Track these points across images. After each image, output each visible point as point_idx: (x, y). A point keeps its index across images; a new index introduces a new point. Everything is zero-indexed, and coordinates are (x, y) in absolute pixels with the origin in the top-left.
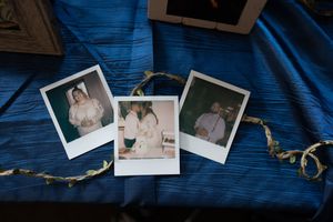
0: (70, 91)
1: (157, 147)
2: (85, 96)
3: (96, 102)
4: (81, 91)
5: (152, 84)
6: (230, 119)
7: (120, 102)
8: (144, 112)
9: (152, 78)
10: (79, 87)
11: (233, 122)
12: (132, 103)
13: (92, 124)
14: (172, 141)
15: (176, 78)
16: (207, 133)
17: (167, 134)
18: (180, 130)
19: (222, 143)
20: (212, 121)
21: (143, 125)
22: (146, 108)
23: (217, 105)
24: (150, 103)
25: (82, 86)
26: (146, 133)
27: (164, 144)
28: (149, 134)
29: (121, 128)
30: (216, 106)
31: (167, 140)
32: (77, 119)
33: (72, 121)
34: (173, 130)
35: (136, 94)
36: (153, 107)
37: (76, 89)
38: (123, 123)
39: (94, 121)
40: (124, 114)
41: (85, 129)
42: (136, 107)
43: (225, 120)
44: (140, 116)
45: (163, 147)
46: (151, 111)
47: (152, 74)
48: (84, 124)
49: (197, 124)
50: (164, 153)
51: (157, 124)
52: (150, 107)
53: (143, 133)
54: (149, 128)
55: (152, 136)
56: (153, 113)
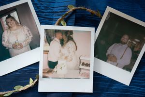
0: (4, 18)
2: (17, 23)
3: (26, 28)
4: (13, 18)
5: (74, 16)
6: (136, 49)
7: (46, 30)
8: (66, 39)
9: (74, 11)
10: (12, 15)
11: (139, 52)
12: (56, 31)
13: (22, 47)
14: (88, 65)
15: (94, 12)
16: (116, 59)
17: (84, 59)
18: (95, 56)
19: (128, 68)
22: (67, 37)
23: (126, 37)
24: (71, 32)
25: (14, 14)
27: (81, 67)
28: (69, 58)
29: (46, 52)
30: (125, 38)
31: (83, 64)
32: (9, 42)
33: (5, 44)
34: (89, 56)
35: (59, 24)
36: (74, 36)
37: (9, 16)
38: (48, 48)
39: (24, 44)
40: (49, 40)
41: (15, 51)
43: (132, 49)
44: (62, 42)
45: (80, 69)
46: (72, 39)
47: (74, 8)
48: (15, 46)
50: (81, 74)
51: (76, 50)
52: (71, 36)
53: (64, 57)
54: (69, 53)
55: (71, 60)
56: (74, 41)
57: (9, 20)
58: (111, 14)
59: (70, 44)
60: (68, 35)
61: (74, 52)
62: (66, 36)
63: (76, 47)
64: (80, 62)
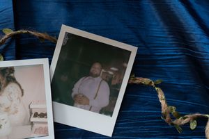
1: (24, 124)
5: (14, 46)
6: (114, 82)
11: (119, 86)
14: (44, 115)
17: (37, 107)
18: (53, 99)
19: (107, 111)
20: (93, 86)
23: (97, 66)
24: (11, 70)
26: (7, 109)
27: (33, 119)
28: (12, 109)
30: (96, 68)
31: (36, 115)
34: (44, 101)
36: (16, 75)
43: (109, 83)
45: (32, 123)
46: (14, 80)
47: (12, 32)
49: (75, 91)
50: (34, 131)
51: (23, 95)
52: (12, 75)
53: (3, 109)
54: (12, 101)
55: (16, 112)
56: (16, 82)
58: (69, 35)
59: (11, 88)
60: (6, 75)
61: (18, 98)
62: (3, 75)
63: (22, 91)
64: (31, 113)
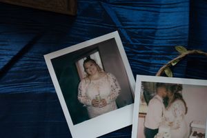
2: (99, 69)
3: (111, 77)
4: (94, 62)
5: (185, 63)
7: (144, 83)
8: (171, 98)
10: (92, 57)
12: (159, 85)
13: (105, 104)
21: (169, 113)
22: (174, 94)
24: (180, 87)
25: (96, 56)
27: (192, 137)
29: (142, 115)
32: (87, 97)
33: (82, 99)
37: (89, 59)
38: (145, 109)
40: (147, 98)
41: (96, 110)
42: (162, 91)
44: (166, 102)
46: (180, 97)
48: (96, 103)
51: (186, 113)
52: (180, 92)
54: (176, 117)
55: (178, 128)
56: (183, 100)
57: (88, 65)
59: (177, 104)
60: (175, 91)
61: (182, 115)
63: (186, 109)
64: (191, 131)
